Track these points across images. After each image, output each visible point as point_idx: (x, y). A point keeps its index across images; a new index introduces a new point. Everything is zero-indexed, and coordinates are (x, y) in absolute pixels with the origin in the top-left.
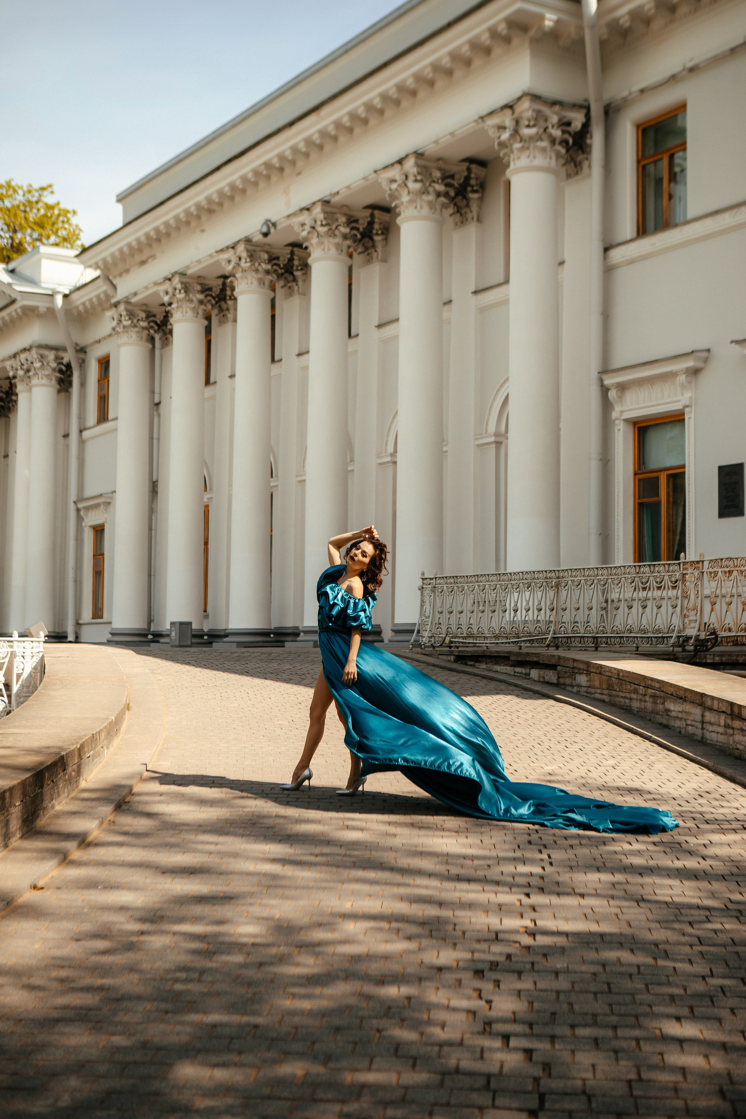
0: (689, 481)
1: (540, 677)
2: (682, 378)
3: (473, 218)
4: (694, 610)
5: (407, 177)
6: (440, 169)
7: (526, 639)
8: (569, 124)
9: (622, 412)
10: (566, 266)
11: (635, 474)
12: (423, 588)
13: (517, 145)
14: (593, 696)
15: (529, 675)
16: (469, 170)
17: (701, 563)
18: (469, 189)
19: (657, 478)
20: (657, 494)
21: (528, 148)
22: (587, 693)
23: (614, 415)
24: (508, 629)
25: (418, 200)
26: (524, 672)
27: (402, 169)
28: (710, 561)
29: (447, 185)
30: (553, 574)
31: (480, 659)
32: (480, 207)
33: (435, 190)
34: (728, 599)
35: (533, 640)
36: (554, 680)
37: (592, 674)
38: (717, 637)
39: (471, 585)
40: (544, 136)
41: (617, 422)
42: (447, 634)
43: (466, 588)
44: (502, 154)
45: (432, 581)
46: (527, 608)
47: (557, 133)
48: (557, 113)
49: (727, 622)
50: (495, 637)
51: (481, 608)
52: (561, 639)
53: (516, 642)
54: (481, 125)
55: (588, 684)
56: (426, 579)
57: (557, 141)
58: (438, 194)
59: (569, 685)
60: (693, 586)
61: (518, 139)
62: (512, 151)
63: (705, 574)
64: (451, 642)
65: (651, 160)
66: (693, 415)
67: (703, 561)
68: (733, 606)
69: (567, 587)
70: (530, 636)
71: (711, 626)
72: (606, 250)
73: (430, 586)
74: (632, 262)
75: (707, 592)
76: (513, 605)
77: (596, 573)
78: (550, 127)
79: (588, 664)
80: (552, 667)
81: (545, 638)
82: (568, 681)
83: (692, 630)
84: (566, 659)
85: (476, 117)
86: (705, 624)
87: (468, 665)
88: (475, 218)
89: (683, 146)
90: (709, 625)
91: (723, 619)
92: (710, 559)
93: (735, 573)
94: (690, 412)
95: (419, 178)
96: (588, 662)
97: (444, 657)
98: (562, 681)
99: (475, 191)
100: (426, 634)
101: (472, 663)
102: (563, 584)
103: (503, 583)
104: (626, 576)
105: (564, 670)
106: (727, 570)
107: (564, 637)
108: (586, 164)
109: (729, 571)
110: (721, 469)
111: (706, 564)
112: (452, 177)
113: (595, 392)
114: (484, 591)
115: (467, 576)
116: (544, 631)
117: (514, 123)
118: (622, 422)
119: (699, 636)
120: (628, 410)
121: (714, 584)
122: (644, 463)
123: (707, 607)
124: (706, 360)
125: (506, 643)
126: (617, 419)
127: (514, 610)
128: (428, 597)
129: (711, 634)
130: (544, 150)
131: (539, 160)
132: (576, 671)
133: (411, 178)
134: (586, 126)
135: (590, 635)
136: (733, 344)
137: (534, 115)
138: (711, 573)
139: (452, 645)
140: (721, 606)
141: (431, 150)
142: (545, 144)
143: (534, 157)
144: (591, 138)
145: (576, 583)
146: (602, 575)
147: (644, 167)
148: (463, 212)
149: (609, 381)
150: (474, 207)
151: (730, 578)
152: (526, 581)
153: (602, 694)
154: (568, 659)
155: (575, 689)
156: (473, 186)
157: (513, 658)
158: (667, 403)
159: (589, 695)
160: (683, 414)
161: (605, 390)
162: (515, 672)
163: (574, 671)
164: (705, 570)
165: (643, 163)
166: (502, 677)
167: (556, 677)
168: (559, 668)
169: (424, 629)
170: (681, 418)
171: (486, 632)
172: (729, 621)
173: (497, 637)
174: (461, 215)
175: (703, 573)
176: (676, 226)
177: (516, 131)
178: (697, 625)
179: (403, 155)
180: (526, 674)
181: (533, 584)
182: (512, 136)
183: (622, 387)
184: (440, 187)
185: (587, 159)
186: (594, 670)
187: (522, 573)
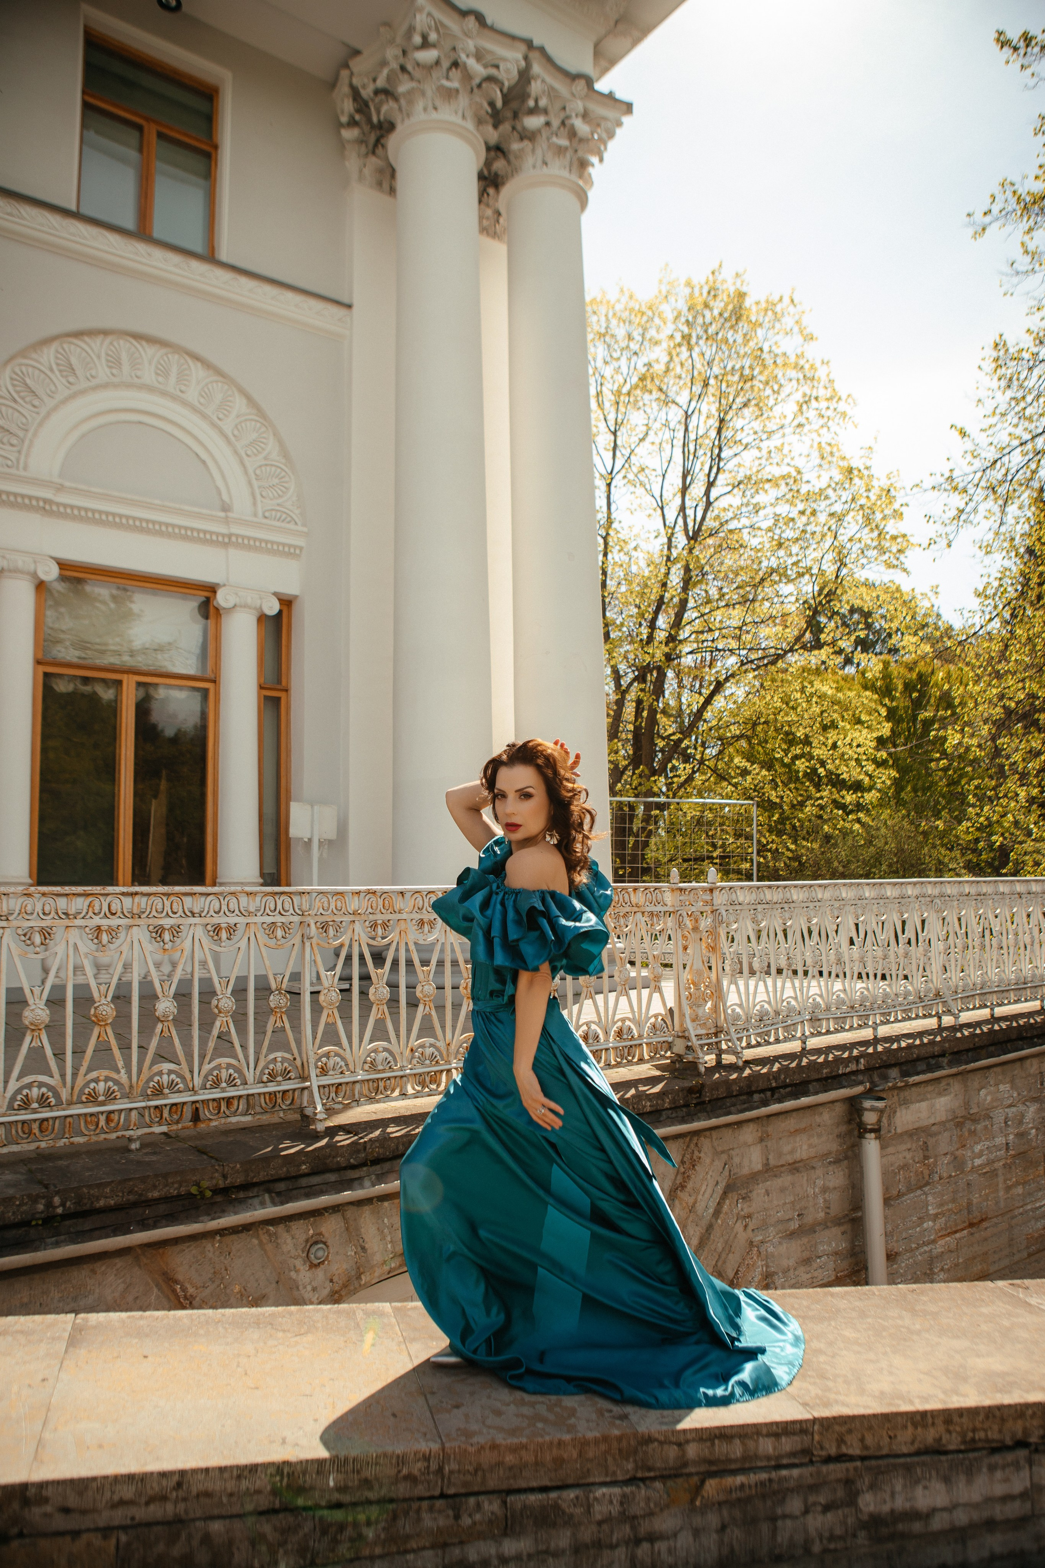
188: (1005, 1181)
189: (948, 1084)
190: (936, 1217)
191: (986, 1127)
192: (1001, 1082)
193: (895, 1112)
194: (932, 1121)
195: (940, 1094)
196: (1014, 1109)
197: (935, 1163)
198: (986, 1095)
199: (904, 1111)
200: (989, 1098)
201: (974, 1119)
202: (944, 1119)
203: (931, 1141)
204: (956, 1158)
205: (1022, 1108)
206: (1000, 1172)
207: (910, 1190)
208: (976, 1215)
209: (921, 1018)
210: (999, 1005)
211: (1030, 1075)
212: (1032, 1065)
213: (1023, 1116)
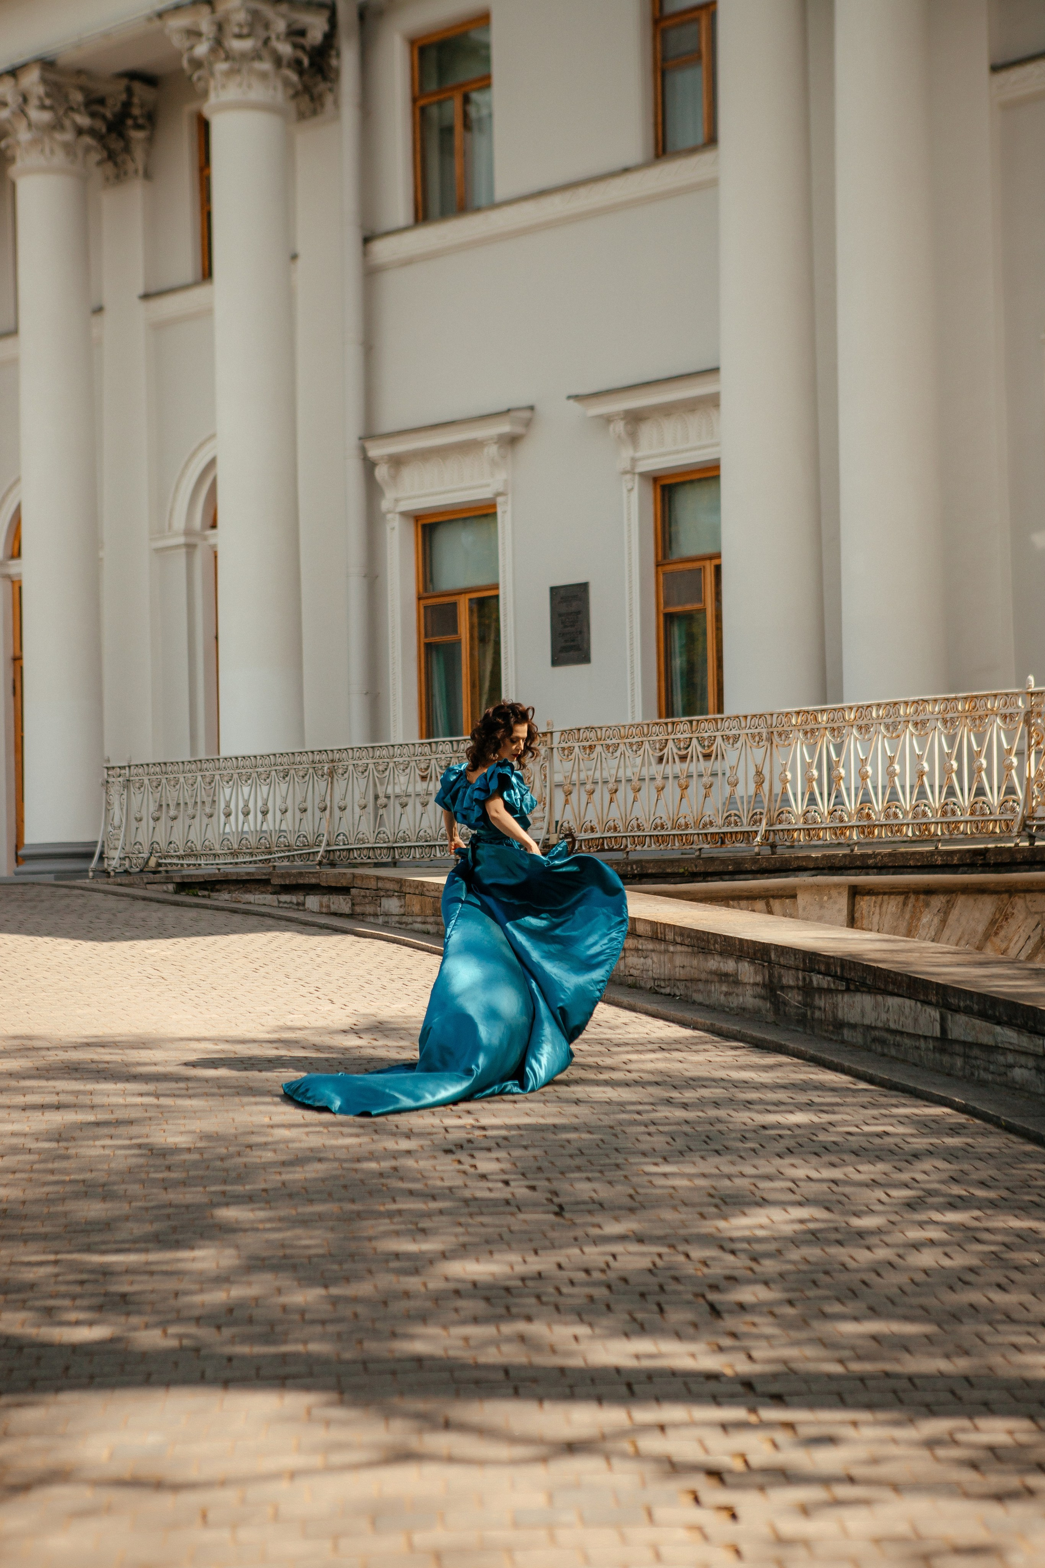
0: (505, 609)
1: (321, 906)
2: (492, 450)
3: (136, 171)
4: (540, 803)
5: (25, 100)
6: (81, 88)
7: (283, 854)
8: (302, 33)
9: (397, 500)
10: (300, 262)
11: (419, 599)
12: (107, 782)
13: (222, 67)
14: (409, 927)
15: (304, 904)
16: (129, 91)
17: (549, 735)
18: (130, 122)
19: (454, 605)
20: (455, 630)
21: (239, 71)
22: (401, 923)
23: (385, 504)
24: (253, 841)
25: (47, 140)
26: (295, 901)
27: (16, 84)
28: (563, 732)
29: (93, 115)
30: (324, 757)
31: (217, 887)
32: (148, 154)
33: (74, 123)
34: (589, 787)
35: (293, 856)
36: (347, 909)
37: (408, 896)
38: (574, 840)
39: (189, 775)
40: (265, 53)
41: (389, 516)
42: (151, 853)
43: (182, 780)
44: (195, 77)
45: (123, 771)
46: (283, 808)
47: (285, 49)
48: (283, 16)
49: (588, 818)
50: (231, 853)
51: (208, 810)
52: (338, 853)
53: (266, 860)
54: (157, 23)
55: (402, 911)
56: (113, 768)
57: (285, 62)
58: (80, 131)
59: (370, 915)
60: (538, 768)
61: (223, 55)
62: (212, 74)
63: (555, 750)
64: (159, 865)
65: (435, 99)
66: (509, 508)
67: (551, 733)
68: (596, 796)
69: (346, 775)
70: (289, 851)
71: (565, 824)
72: (367, 240)
73: (121, 779)
74: (408, 262)
75: (558, 778)
76: (260, 804)
77: (391, 754)
78: (273, 36)
79: (401, 882)
80: (344, 890)
81: (313, 853)
82: (369, 909)
83: (538, 832)
84: (363, 877)
85: (147, 11)
86: (557, 822)
87: (199, 896)
88: (141, 172)
89: (485, 82)
90: (562, 826)
91: (582, 814)
92: (562, 729)
93: (599, 749)
94: (506, 502)
95: (48, 102)
96: (401, 879)
97: (155, 887)
98: (358, 909)
99: (138, 127)
100: (116, 854)
101: (206, 893)
102: (341, 771)
103: (243, 771)
104: (438, 756)
105: (363, 893)
106: (587, 744)
107: (343, 850)
108: (329, 99)
109: (590, 747)
110: (554, 590)
111: (556, 736)
112: (101, 101)
113: (353, 469)
114: (213, 784)
115: (183, 763)
116: (311, 842)
117: (214, 28)
118: (397, 516)
119: (548, 839)
120: (409, 498)
121: (568, 765)
122: (431, 580)
123: (559, 796)
124: (528, 423)
125: (251, 862)
126: (389, 512)
127: (262, 812)
128: (117, 796)
129: (566, 836)
130: (264, 76)
131: (258, 92)
132: (382, 893)
133: (34, 102)
134: (330, 37)
135: (385, 845)
136: (571, 402)
137: (249, 18)
138: (563, 749)
139: (160, 869)
140: (578, 797)
141: (68, 56)
142: (266, 66)
143: (249, 86)
144: (338, 55)
145: (361, 769)
146: (401, 756)
147: (423, 110)
148: (119, 159)
149: (376, 451)
150: (139, 153)
151: (592, 756)
152: (281, 768)
153: (424, 923)
154: (368, 877)
155: (381, 920)
156: (135, 118)
157: (275, 881)
158: (470, 488)
159: (403, 926)
160: (494, 506)
161: (369, 466)
162: (279, 902)
163: (378, 894)
164: (555, 745)
165: (422, 102)
166: (263, 909)
167: (350, 905)
168: (353, 891)
169: (111, 846)
170: (490, 511)
171: (217, 847)
172: (591, 816)
173: (234, 854)
174: (116, 164)
175: (552, 749)
176: (478, 210)
177: (218, 43)
178: (545, 826)
179: (18, 60)
180: (298, 904)
181: (292, 772)
182: (213, 51)
183: (397, 462)
184: (83, 120)
185: (331, 90)
186: (412, 891)
187: (274, 755)
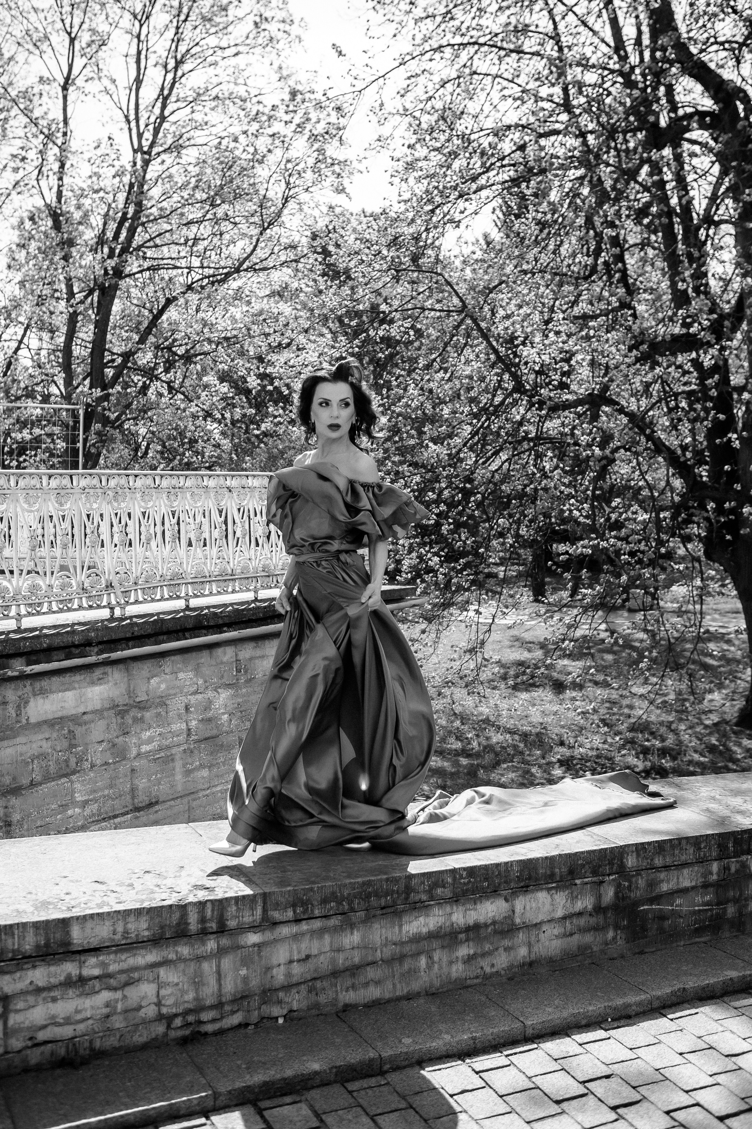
188: (184, 766)
189: (105, 673)
190: (85, 804)
191: (159, 715)
192: (181, 670)
193: (27, 703)
194: (82, 710)
195: (93, 683)
196: (199, 697)
197: (85, 752)
198: (159, 683)
199: (42, 701)
200: (163, 686)
201: (142, 706)
202: (98, 707)
203: (79, 731)
204: (114, 745)
205: (210, 694)
206: (177, 757)
207: (47, 778)
208: (142, 799)
209: (84, 609)
210: (196, 596)
211: (222, 663)
212: (225, 654)
213: (210, 702)
